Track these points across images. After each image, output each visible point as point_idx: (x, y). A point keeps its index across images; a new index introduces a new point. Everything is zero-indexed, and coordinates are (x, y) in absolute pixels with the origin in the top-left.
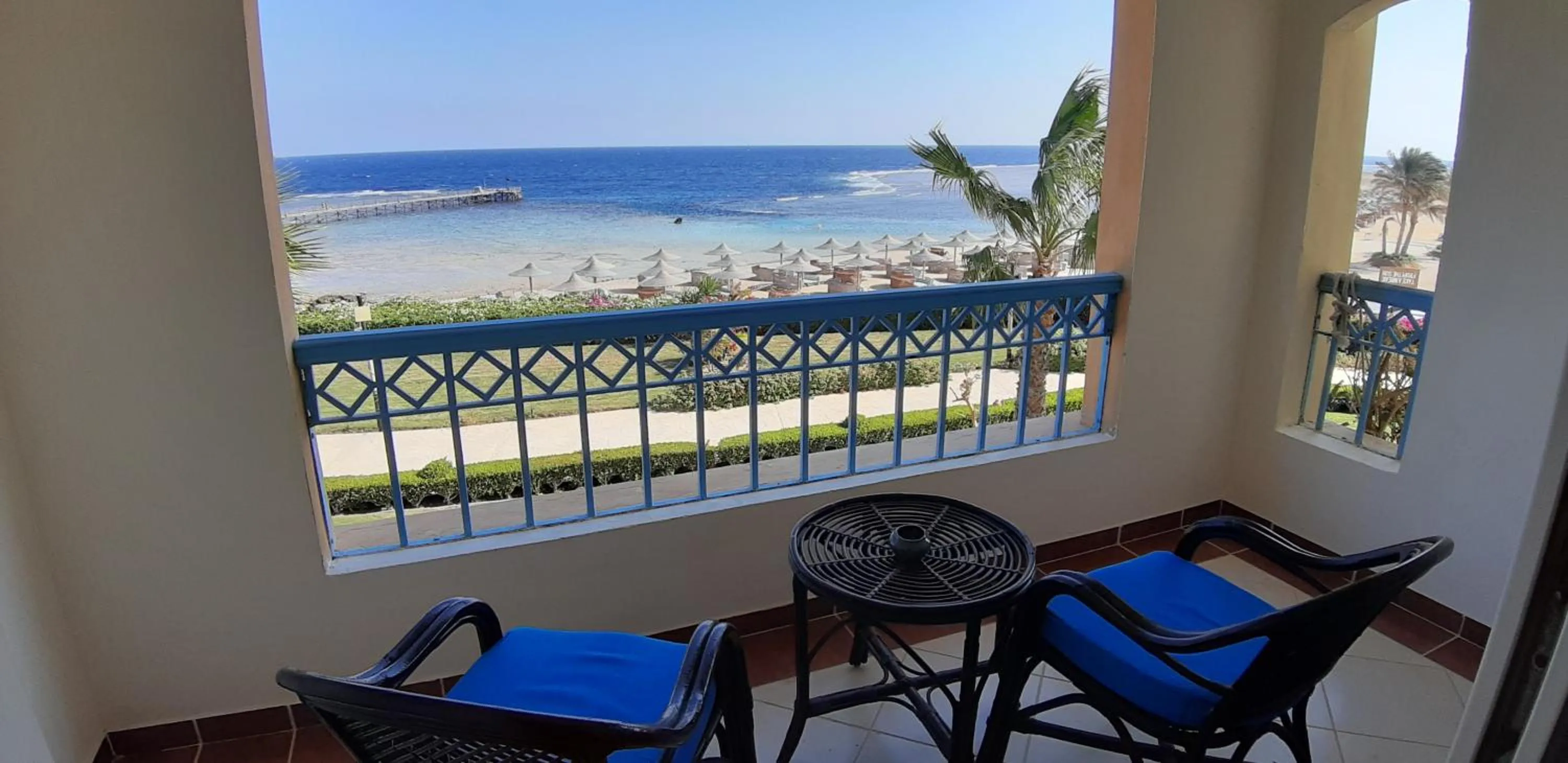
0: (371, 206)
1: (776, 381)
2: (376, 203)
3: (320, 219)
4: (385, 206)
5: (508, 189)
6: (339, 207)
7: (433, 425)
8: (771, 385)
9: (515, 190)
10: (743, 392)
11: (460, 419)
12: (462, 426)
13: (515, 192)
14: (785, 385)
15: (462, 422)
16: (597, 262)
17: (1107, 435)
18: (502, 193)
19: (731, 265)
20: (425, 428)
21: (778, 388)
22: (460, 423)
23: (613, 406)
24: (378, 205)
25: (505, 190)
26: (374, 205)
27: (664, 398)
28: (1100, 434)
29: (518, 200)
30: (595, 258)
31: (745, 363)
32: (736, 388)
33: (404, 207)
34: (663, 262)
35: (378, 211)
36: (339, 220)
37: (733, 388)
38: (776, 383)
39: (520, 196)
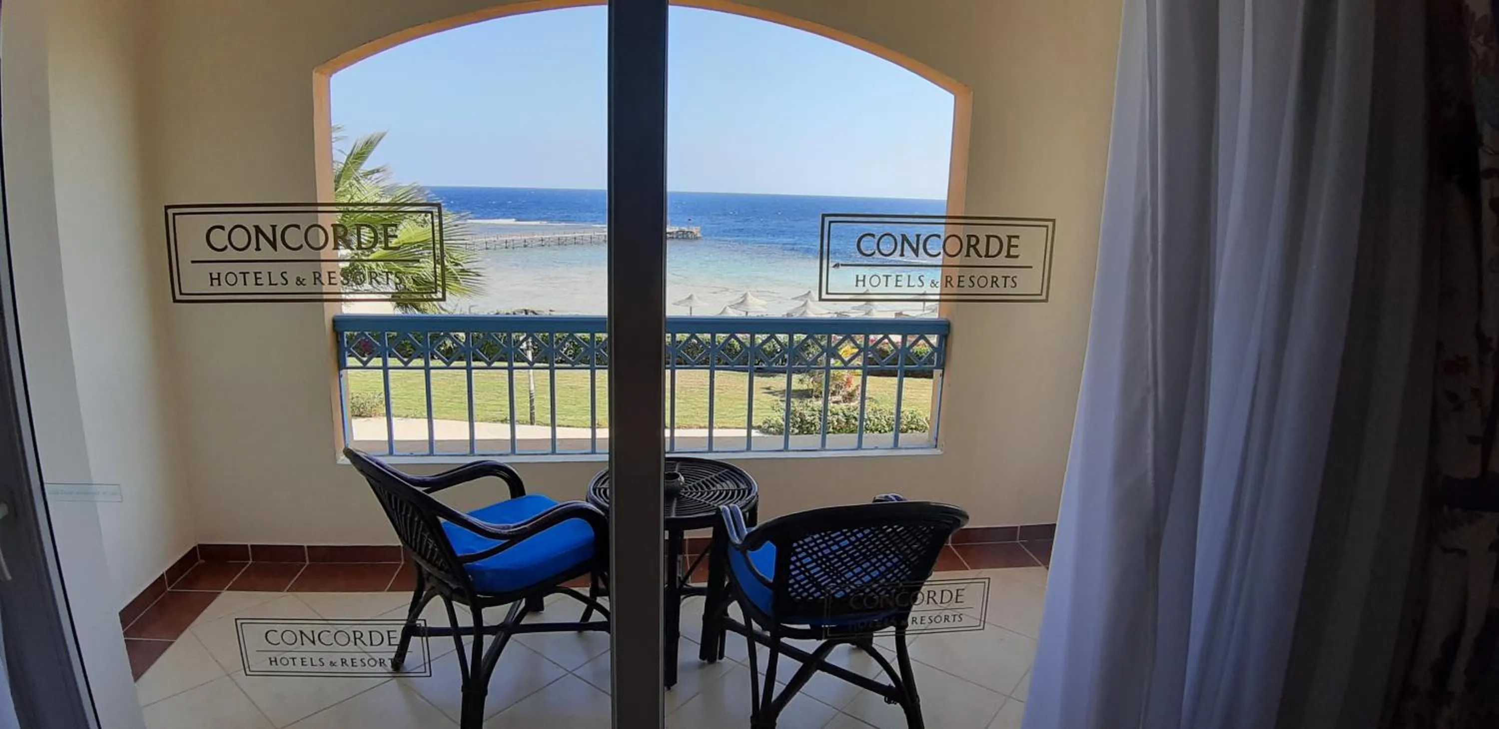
0: (570, 235)
1: (876, 418)
2: (574, 233)
3: (526, 244)
4: (582, 236)
5: (689, 228)
6: (543, 235)
7: (574, 425)
8: (870, 421)
9: (695, 230)
10: (843, 424)
11: (597, 422)
12: (598, 428)
13: (694, 231)
14: (884, 423)
15: (598, 424)
16: (751, 299)
17: (939, 451)
18: (683, 232)
19: (872, 310)
20: (568, 426)
21: (878, 425)
22: (597, 426)
23: (728, 425)
24: (577, 235)
25: (685, 229)
26: (574, 235)
27: (773, 422)
28: (936, 449)
29: (696, 238)
30: (749, 293)
31: (857, 400)
32: (838, 421)
33: (599, 238)
34: (810, 302)
35: (576, 241)
36: (542, 245)
37: (835, 420)
38: (876, 420)
39: (699, 235)
